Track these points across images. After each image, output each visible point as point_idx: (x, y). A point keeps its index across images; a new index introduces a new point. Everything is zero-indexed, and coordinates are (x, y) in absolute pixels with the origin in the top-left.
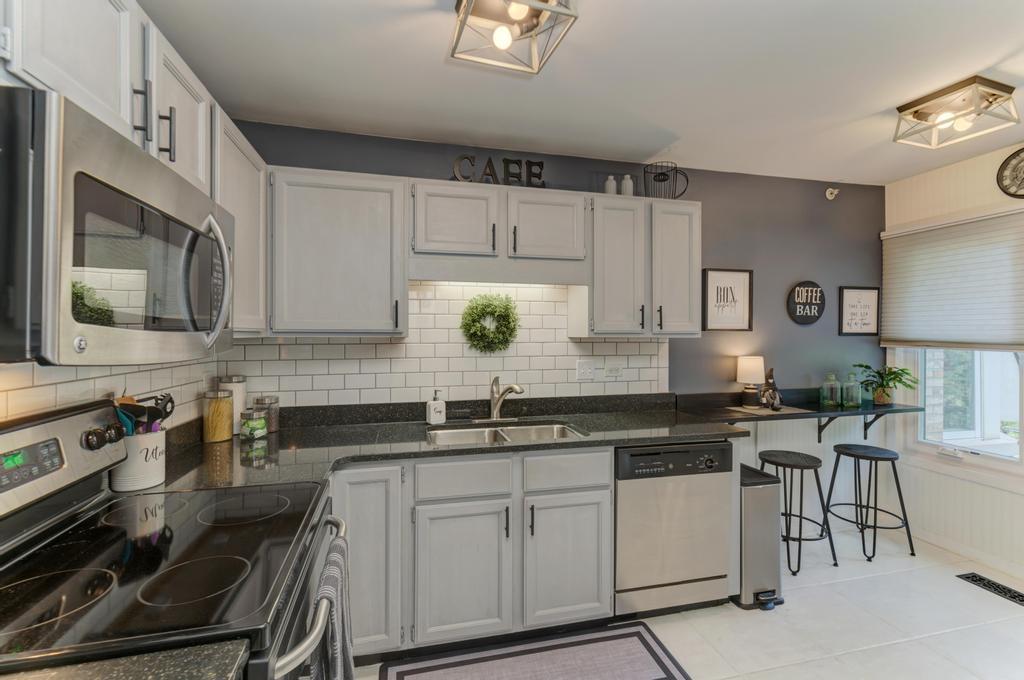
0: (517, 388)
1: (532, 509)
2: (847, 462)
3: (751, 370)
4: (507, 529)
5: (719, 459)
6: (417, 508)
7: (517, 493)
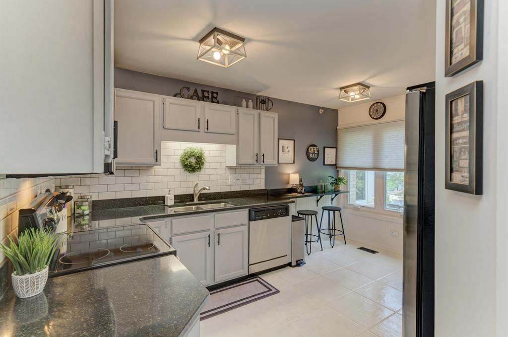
0: (207, 188)
1: (219, 235)
2: (326, 212)
3: (294, 179)
4: (209, 244)
5: (285, 211)
6: (172, 238)
7: (212, 229)
